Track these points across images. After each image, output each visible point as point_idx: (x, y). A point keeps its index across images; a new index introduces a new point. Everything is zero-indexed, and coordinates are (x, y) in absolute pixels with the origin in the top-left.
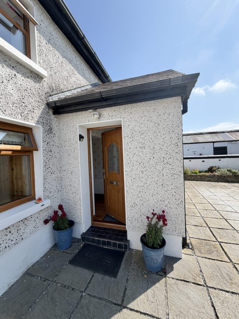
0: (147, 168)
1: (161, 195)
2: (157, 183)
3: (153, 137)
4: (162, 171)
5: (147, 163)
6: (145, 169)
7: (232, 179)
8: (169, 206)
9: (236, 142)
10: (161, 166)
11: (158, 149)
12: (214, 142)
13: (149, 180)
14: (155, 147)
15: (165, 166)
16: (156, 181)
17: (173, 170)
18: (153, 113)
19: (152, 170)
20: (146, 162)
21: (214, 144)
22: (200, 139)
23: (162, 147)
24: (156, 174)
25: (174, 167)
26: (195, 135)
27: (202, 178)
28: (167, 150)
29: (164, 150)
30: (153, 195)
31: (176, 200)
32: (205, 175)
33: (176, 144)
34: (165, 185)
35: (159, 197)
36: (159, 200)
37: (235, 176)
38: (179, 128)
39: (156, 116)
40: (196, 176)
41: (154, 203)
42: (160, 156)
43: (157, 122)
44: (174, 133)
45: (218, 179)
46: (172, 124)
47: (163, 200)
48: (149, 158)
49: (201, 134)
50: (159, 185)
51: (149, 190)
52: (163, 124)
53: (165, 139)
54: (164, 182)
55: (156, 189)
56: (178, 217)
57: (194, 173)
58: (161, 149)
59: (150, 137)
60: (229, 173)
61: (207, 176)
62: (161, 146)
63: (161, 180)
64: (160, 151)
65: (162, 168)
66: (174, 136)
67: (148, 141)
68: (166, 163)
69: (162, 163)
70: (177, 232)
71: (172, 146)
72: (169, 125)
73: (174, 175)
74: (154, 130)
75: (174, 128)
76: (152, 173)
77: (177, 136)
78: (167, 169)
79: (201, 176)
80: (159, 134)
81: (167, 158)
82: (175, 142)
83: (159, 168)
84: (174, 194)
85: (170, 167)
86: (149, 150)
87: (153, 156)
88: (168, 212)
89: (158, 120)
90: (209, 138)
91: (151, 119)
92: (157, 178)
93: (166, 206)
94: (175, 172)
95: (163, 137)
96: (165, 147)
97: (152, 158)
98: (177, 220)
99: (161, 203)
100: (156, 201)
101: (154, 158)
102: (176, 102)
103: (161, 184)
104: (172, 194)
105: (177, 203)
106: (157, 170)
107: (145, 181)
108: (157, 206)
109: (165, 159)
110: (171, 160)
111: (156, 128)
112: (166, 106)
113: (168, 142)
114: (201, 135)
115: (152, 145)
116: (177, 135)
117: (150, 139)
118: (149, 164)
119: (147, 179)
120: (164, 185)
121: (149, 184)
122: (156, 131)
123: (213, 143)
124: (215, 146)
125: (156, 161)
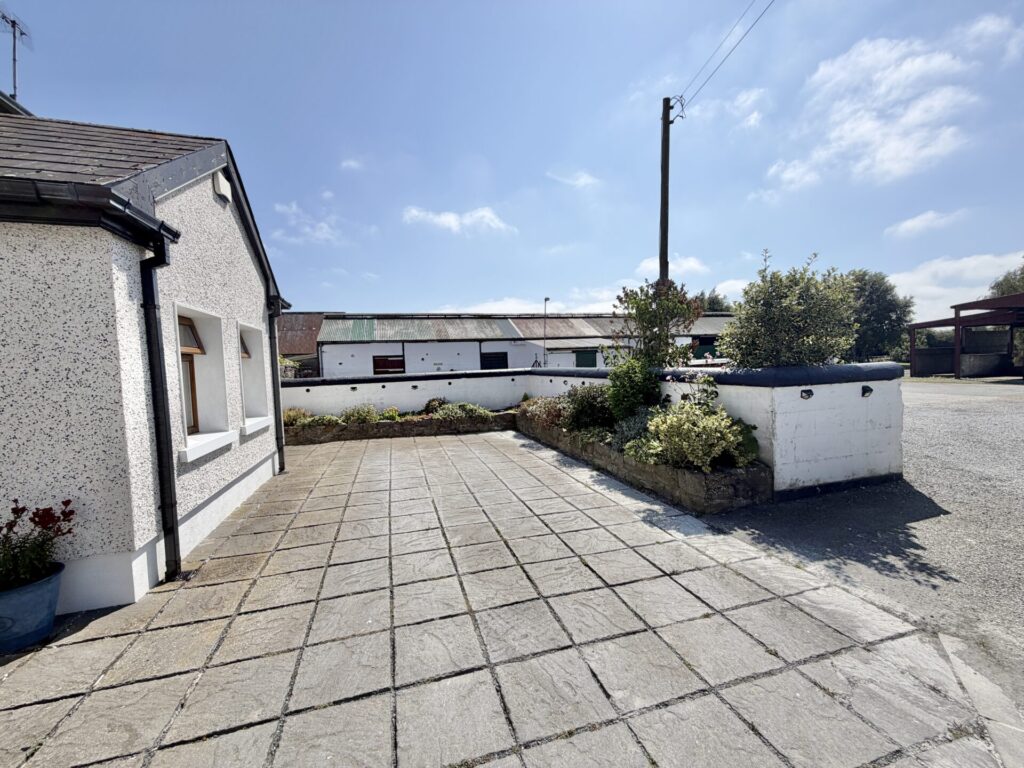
0: (16, 398)
1: (64, 464)
2: (52, 433)
3: (30, 317)
4: (63, 404)
5: (16, 386)
6: (9, 400)
7: (466, 426)
8: (89, 486)
9: (523, 342)
10: (61, 391)
11: (50, 347)
12: (481, 341)
13: (26, 429)
14: (40, 342)
15: (71, 390)
16: (48, 431)
17: (98, 398)
18: (29, 254)
19: (34, 403)
20: (11, 383)
21: (483, 344)
22: (453, 331)
23: (61, 343)
24: (46, 412)
25: (99, 392)
26: (445, 318)
27: (404, 430)
28: (78, 351)
29: (68, 350)
30: (39, 466)
31: (107, 468)
32: (412, 420)
33: (101, 337)
34: (75, 439)
35: (59, 468)
36: (60, 477)
37: (471, 417)
38: (107, 301)
39: (38, 263)
40: (390, 425)
41: (42, 485)
42: (57, 366)
43: (42, 280)
44: (96, 310)
45: (438, 429)
46: (89, 288)
47: (72, 474)
48: (22, 370)
49: (459, 317)
50: (55, 438)
51: (24, 456)
52: (61, 287)
53: (69, 323)
54: (73, 429)
55: (48, 449)
56: (114, 510)
57: (387, 418)
58: (61, 349)
59: (22, 316)
60: (460, 413)
61: (416, 424)
62: (57, 341)
63: (62, 426)
64: (57, 353)
65: (64, 396)
66: (95, 317)
67: (17, 326)
68: (74, 382)
69: (63, 385)
70: (113, 545)
71: (92, 341)
72: (81, 291)
73: (100, 411)
74: (35, 298)
75: (93, 299)
76: (32, 409)
77: (104, 317)
78: (79, 397)
79: (402, 424)
80: (50, 311)
81: (79, 372)
82: (99, 332)
83: (55, 395)
84: (103, 456)
85: (89, 392)
86: (21, 350)
87: (36, 365)
88: (88, 503)
89: (44, 274)
90: (472, 330)
91: (23, 269)
92: (51, 421)
93: (80, 489)
94: (103, 405)
95: (64, 318)
96: (70, 343)
97: (31, 371)
98: (114, 516)
99: (64, 482)
100: (51, 479)
101: (36, 370)
102: (96, 238)
103: (63, 435)
104: (97, 457)
105: (111, 477)
106: (50, 401)
107: (12, 434)
108: (54, 493)
109: (71, 373)
110: (89, 376)
111: (41, 296)
112: (68, 243)
113: (79, 332)
114: (458, 321)
115: (30, 337)
116: (102, 317)
117: (22, 320)
118: (21, 386)
119: (16, 426)
120: (71, 439)
121: (24, 439)
122: (40, 302)
123: (478, 343)
124: (483, 351)
125: (44, 379)
